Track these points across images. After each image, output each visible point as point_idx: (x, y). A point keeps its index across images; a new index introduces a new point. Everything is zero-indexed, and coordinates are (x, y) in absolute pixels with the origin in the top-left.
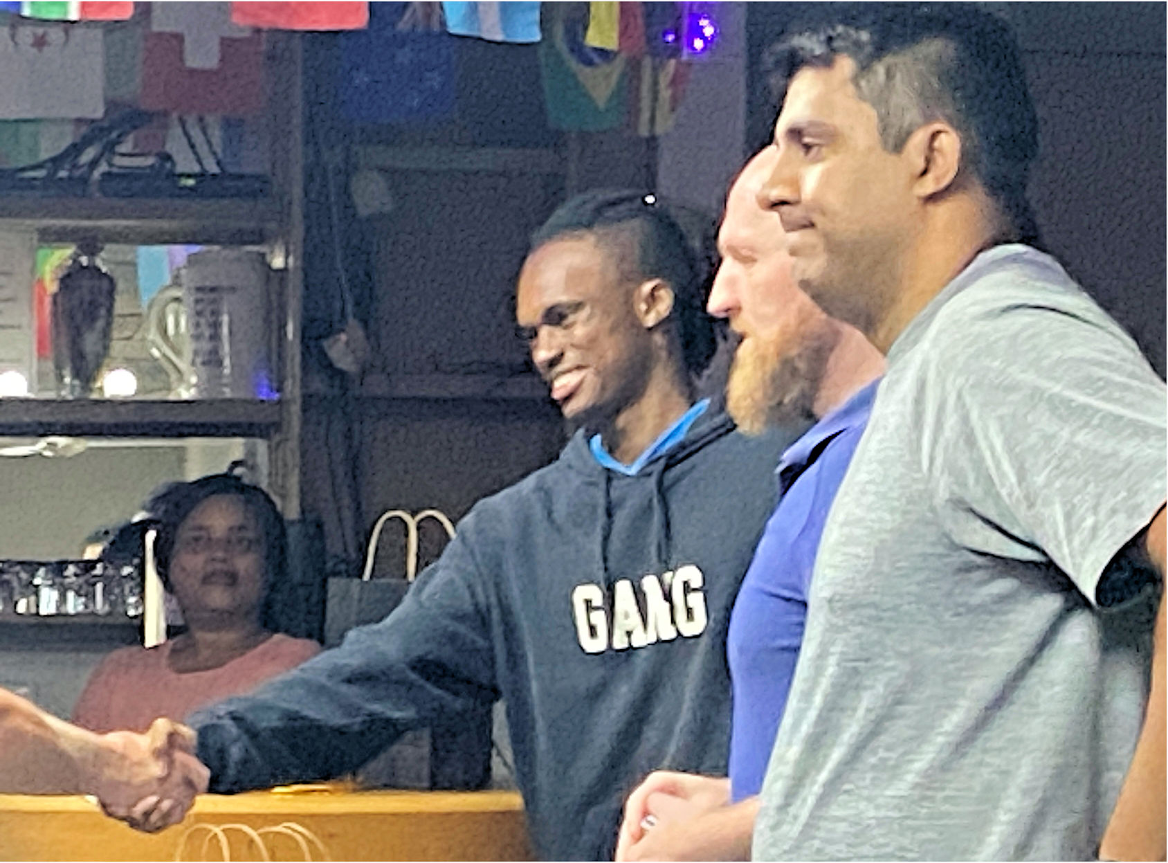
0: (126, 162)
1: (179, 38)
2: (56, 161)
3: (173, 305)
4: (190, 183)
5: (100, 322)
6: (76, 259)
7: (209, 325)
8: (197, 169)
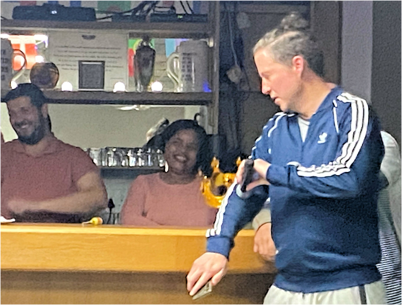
0: (160, 10)
2: (135, 11)
3: (175, 60)
4: (181, 17)
5: (150, 65)
6: (142, 44)
7: (188, 66)
8: (185, 13)
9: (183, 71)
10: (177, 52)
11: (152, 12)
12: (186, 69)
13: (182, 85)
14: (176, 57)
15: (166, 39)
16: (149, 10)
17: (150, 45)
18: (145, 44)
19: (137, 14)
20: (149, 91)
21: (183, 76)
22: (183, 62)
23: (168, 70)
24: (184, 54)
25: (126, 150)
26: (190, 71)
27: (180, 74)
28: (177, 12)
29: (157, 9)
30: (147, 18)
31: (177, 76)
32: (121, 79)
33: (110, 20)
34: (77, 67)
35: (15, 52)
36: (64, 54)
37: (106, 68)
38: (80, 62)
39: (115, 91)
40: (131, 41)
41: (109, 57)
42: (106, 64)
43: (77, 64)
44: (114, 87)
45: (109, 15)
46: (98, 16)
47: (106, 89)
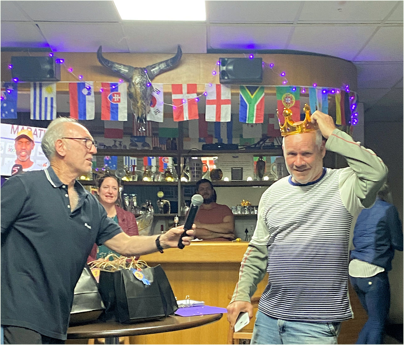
0: (267, 144)
1: (274, 125)
2: (256, 144)
3: (274, 166)
4: (277, 147)
5: (263, 169)
6: (259, 159)
7: (280, 169)
8: (278, 144)
9: (278, 171)
10: (275, 162)
11: (263, 145)
12: (279, 170)
13: (277, 177)
14: (275, 165)
15: (271, 157)
16: (262, 144)
17: (263, 160)
18: (260, 159)
19: (257, 146)
20: (263, 180)
21: (278, 173)
22: (278, 167)
23: (271, 171)
24: (278, 163)
25: (253, 207)
26: (281, 171)
27: (276, 172)
28: (275, 145)
29: (265, 144)
30: (262, 148)
31: (275, 173)
32: (250, 176)
33: (244, 149)
34: (231, 171)
35: (204, 165)
36: (225, 165)
37: (243, 170)
38: (232, 168)
39: (247, 181)
40: (254, 158)
41: (244, 166)
42: (243, 169)
43: (231, 169)
44: (247, 179)
45: (244, 147)
46: (239, 147)
47: (243, 180)
